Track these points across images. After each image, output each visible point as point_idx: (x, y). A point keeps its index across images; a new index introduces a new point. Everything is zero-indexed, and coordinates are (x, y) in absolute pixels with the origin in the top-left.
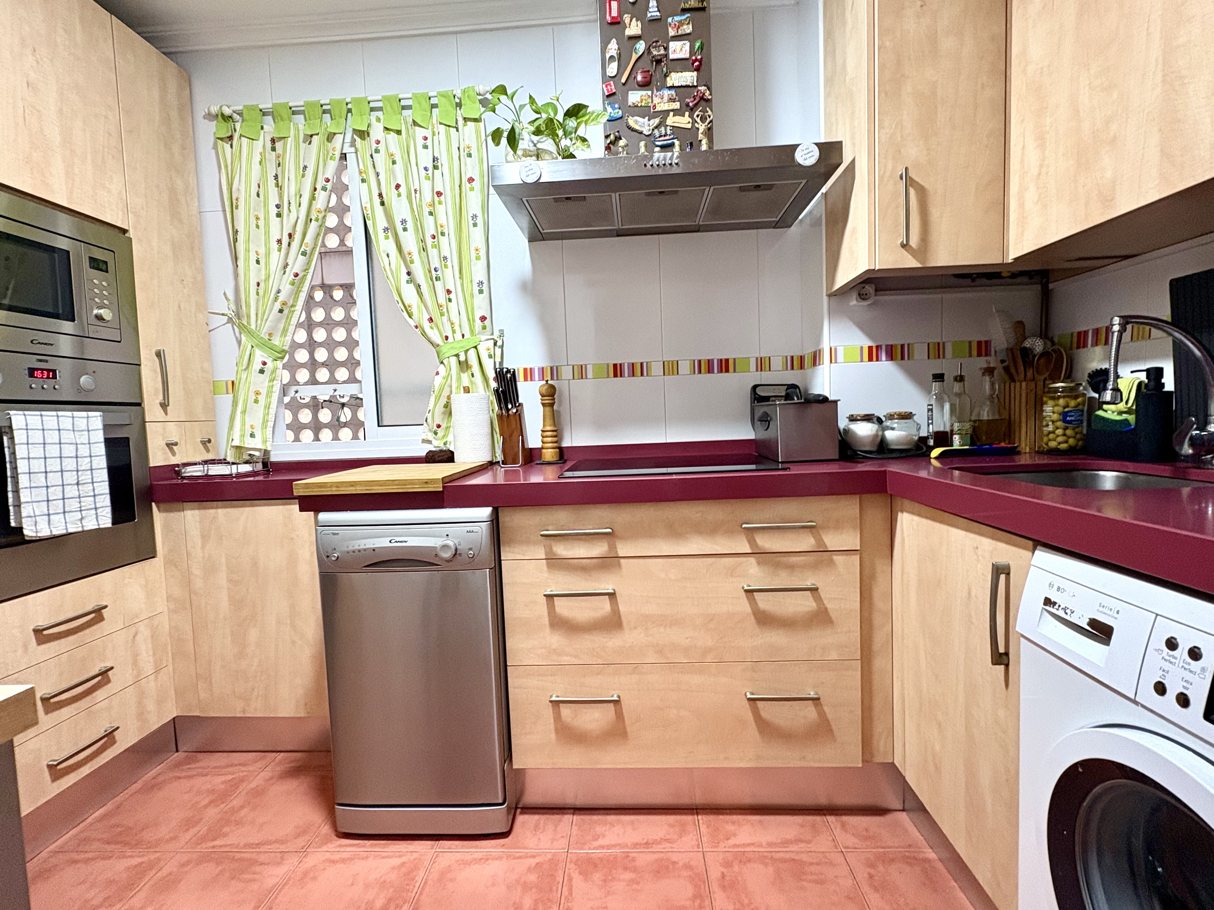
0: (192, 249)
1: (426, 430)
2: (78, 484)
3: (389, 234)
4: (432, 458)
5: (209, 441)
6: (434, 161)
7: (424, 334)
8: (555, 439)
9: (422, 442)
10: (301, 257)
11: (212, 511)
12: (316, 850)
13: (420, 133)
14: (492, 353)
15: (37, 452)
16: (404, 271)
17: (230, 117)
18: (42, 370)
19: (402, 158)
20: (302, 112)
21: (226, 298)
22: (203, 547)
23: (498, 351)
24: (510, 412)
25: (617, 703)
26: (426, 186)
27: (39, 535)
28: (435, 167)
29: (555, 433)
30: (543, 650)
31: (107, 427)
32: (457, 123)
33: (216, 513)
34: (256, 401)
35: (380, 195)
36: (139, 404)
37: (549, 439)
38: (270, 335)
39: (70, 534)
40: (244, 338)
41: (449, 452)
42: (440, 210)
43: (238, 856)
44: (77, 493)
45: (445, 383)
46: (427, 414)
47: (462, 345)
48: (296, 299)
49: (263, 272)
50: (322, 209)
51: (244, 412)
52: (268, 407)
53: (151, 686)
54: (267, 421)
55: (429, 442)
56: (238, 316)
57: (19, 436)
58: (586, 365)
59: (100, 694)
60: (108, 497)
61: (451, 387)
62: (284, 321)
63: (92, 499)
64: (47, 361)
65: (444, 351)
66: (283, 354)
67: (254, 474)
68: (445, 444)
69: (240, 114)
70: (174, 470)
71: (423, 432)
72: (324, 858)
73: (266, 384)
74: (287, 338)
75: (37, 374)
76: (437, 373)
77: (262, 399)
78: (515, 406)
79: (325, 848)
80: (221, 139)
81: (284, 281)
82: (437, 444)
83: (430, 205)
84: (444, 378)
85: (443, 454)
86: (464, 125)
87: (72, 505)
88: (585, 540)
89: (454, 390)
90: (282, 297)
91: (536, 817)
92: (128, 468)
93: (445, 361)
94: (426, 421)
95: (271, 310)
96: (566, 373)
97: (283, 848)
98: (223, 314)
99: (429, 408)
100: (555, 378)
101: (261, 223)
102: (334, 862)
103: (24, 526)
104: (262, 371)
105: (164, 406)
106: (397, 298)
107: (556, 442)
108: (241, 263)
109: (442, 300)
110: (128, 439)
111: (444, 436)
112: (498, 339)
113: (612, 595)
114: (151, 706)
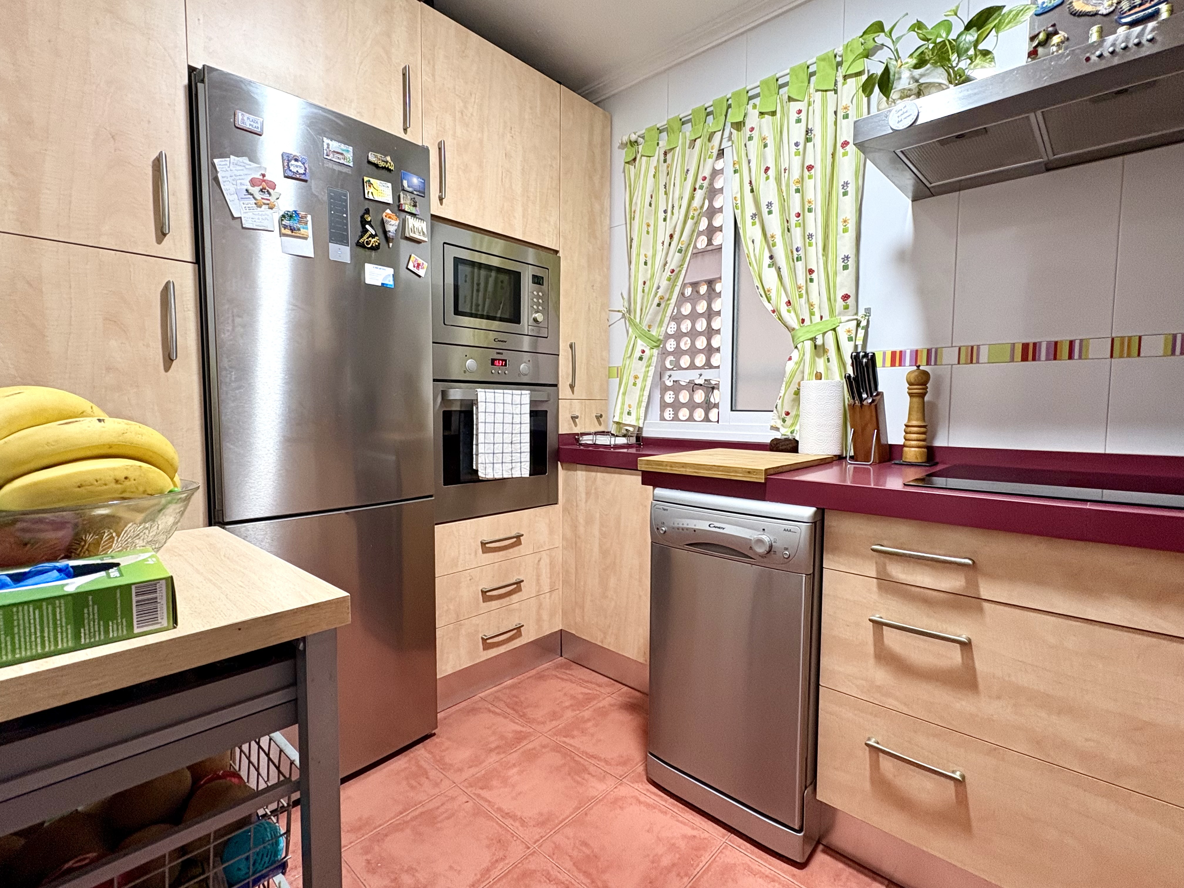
0: (602, 259)
1: (776, 417)
2: (511, 443)
3: (757, 220)
4: (776, 446)
5: (601, 416)
6: (807, 134)
7: (780, 318)
8: (922, 437)
9: (771, 429)
10: (677, 254)
11: (593, 474)
12: (628, 783)
13: (794, 107)
14: (853, 335)
15: (490, 419)
16: (767, 254)
17: (636, 142)
18: (499, 360)
19: (774, 138)
20: (689, 121)
21: (623, 297)
22: (586, 501)
23: (861, 333)
24: (865, 403)
25: (960, 783)
26: (796, 162)
27: (487, 477)
28: (808, 140)
29: (923, 430)
30: (864, 683)
31: (532, 403)
32: (835, 84)
33: (596, 475)
34: (635, 384)
35: (751, 183)
36: (556, 385)
37: (914, 436)
38: (650, 326)
39: (505, 479)
40: (630, 330)
41: (793, 442)
42: (809, 184)
43: (577, 758)
44: (510, 450)
45: (797, 369)
46: (778, 401)
47: (819, 327)
48: (672, 292)
49: (649, 272)
50: (698, 207)
51: (624, 394)
52: (643, 389)
53: (547, 601)
54: (642, 402)
55: (777, 429)
56: (629, 311)
57: (481, 406)
58: (978, 346)
59: (515, 597)
60: (529, 454)
61: (803, 372)
62: (661, 314)
63: (519, 455)
64: (501, 354)
65: (799, 335)
66: (659, 343)
67: (628, 446)
68: (792, 433)
69: (643, 138)
70: (575, 438)
71: (772, 418)
72: (633, 794)
73: (644, 369)
74: (663, 329)
75: (497, 362)
76: (790, 359)
77: (639, 382)
78: (872, 395)
79: (636, 786)
80: (628, 163)
81: (663, 277)
82: (784, 433)
83: (797, 182)
84: (796, 363)
85: (787, 442)
86: (844, 84)
87: (507, 458)
88: (933, 567)
89: (806, 377)
90: (660, 293)
91: (841, 865)
92: (544, 433)
93: (799, 346)
94: (776, 407)
95: (651, 305)
96: (949, 356)
97: (607, 768)
98: (619, 311)
99: (780, 395)
100: (933, 363)
101: (651, 229)
102: (640, 802)
103: (479, 470)
104: (641, 359)
105: (572, 387)
106: (757, 283)
107: (924, 440)
108: (633, 266)
109: (801, 281)
110: (546, 411)
111: (792, 425)
112: (862, 320)
113: (966, 646)
114: (545, 616)
